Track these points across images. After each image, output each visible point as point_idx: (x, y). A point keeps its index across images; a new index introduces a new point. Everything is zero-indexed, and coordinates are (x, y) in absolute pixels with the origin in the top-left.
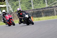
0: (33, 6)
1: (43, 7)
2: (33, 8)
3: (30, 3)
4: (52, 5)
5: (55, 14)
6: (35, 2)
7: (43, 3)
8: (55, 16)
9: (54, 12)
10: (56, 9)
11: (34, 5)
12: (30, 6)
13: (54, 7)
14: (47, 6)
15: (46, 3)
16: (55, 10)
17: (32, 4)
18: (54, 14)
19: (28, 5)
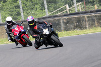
0: (22, 14)
1: (41, 16)
2: (23, 18)
3: (18, 10)
4: (57, 12)
5: (62, 28)
6: (27, 7)
7: (41, 9)
8: (61, 33)
9: (60, 25)
10: (63, 19)
11: (25, 12)
12: (17, 15)
13: (60, 16)
14: (48, 14)
15: (46, 10)
16: (61, 21)
17: (22, 10)
18: (60, 28)
19: (15, 12)
